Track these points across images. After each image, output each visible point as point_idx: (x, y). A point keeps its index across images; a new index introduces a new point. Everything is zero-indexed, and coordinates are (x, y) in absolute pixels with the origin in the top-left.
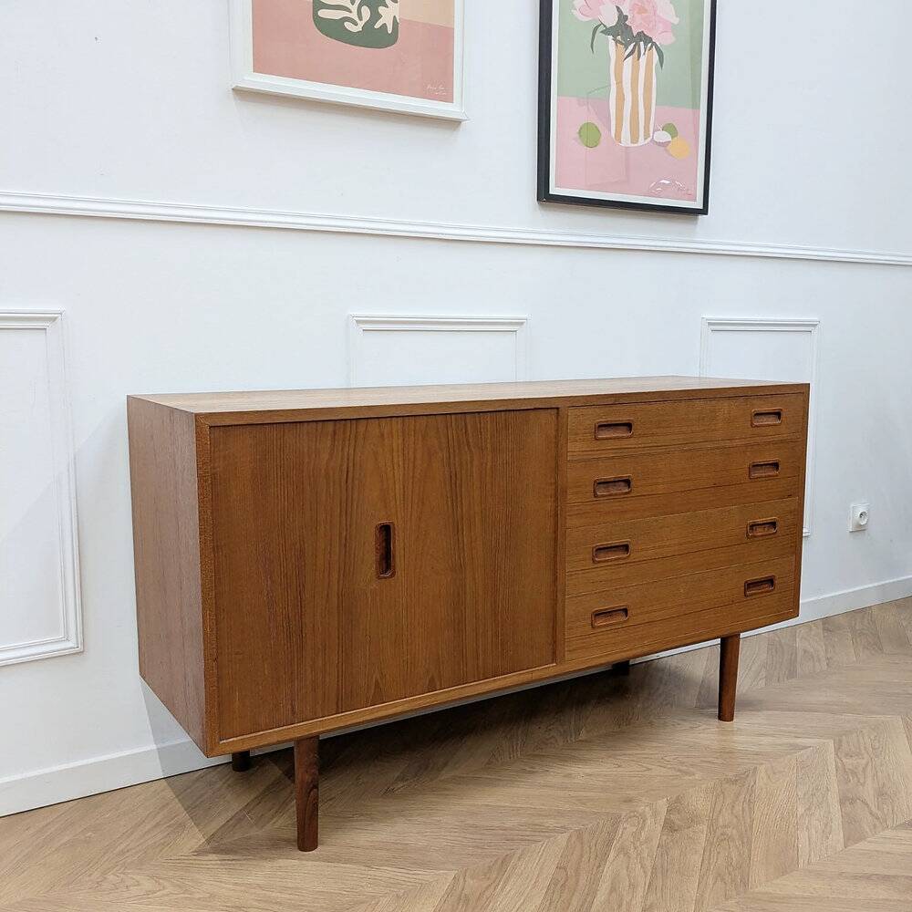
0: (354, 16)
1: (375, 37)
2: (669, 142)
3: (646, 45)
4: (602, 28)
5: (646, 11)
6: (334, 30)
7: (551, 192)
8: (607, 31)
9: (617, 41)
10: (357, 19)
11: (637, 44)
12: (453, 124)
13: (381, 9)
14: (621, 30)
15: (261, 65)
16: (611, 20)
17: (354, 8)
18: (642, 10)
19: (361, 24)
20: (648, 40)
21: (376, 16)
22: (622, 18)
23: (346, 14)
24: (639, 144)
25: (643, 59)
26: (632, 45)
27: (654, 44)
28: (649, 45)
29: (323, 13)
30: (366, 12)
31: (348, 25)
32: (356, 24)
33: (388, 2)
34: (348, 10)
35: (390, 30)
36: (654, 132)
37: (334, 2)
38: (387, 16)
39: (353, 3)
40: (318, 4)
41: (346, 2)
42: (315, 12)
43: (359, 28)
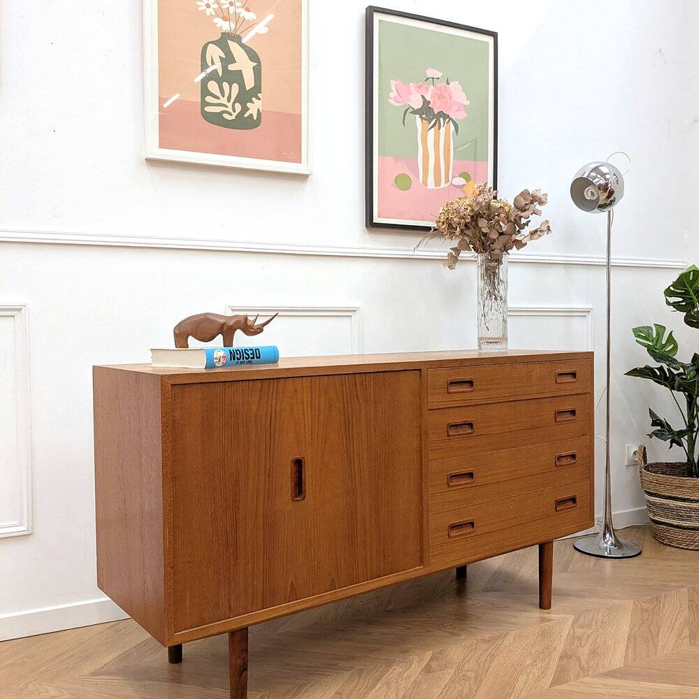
0: (230, 109)
1: (245, 122)
2: (464, 185)
3: (444, 119)
4: (411, 110)
5: (443, 97)
6: (216, 119)
7: (374, 221)
8: (415, 112)
9: (422, 119)
10: (232, 112)
11: (438, 120)
12: (303, 177)
13: (249, 105)
14: (426, 111)
15: (162, 145)
16: (418, 104)
17: (230, 105)
18: (441, 97)
19: (235, 115)
20: (446, 116)
21: (245, 109)
22: (426, 103)
23: (225, 109)
24: (441, 187)
25: (443, 130)
26: (434, 120)
27: (451, 119)
28: (447, 120)
29: (208, 109)
30: (238, 107)
31: (226, 116)
32: (231, 115)
33: (254, 99)
34: (227, 107)
35: (255, 118)
36: (453, 178)
37: (216, 101)
38: (254, 108)
39: (229, 101)
40: (205, 104)
41: (223, 100)
42: (203, 108)
43: (233, 117)
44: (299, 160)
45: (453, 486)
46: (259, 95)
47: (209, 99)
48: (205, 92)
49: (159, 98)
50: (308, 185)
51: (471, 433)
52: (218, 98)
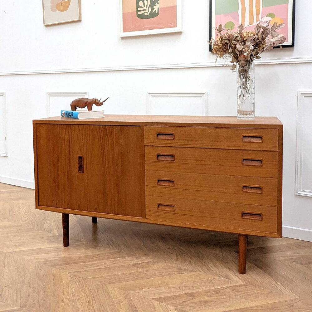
0: (147, 11)
1: (153, 15)
2: (271, 20)
6: (142, 17)
10: (148, 12)
12: (180, 33)
13: (154, 7)
15: (125, 30)
19: (149, 13)
21: (153, 9)
24: (254, 24)
29: (139, 13)
30: (150, 9)
31: (146, 14)
32: (147, 13)
33: (156, 4)
34: (146, 10)
35: (157, 12)
36: (261, 19)
37: (142, 9)
38: (156, 8)
39: (147, 8)
40: (138, 11)
41: (145, 8)
42: (137, 13)
43: (148, 14)
44: (175, 26)
46: (159, 2)
47: (139, 9)
48: (138, 6)
49: (123, 14)
50: (182, 36)
52: (143, 8)
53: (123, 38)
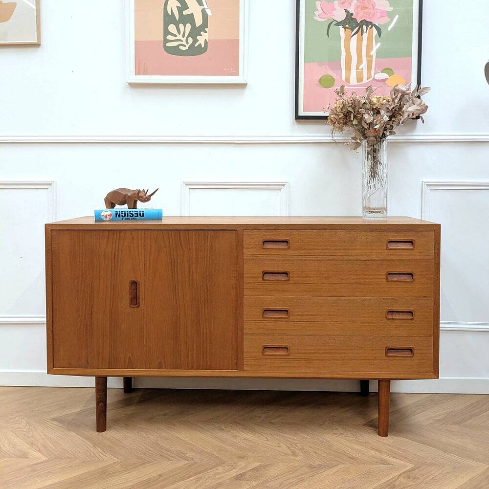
0: (184, 43)
1: (196, 50)
2: (388, 78)
3: (367, 26)
4: (335, 23)
5: (367, 8)
6: (175, 51)
7: (299, 115)
8: (338, 24)
9: (345, 28)
10: (186, 45)
11: (361, 27)
12: (243, 86)
13: (198, 38)
14: (351, 23)
15: (138, 72)
16: (341, 16)
17: (184, 39)
18: (364, 8)
19: (188, 46)
20: (368, 23)
21: (195, 41)
22: (349, 15)
23: (181, 43)
24: (363, 82)
25: (365, 35)
26: (357, 29)
27: (373, 25)
28: (370, 26)
29: (169, 44)
30: (190, 40)
31: (181, 48)
33: (202, 33)
34: (181, 41)
35: (203, 46)
36: (374, 75)
37: (174, 38)
38: (201, 40)
39: (183, 36)
40: (166, 41)
41: (180, 37)
42: (165, 44)
43: (187, 48)
44: (237, 74)
45: (267, 318)
46: (206, 29)
47: (169, 37)
48: (167, 32)
49: (135, 42)
50: (247, 91)
51: (286, 280)
52: (175, 36)
53: (133, 85)
